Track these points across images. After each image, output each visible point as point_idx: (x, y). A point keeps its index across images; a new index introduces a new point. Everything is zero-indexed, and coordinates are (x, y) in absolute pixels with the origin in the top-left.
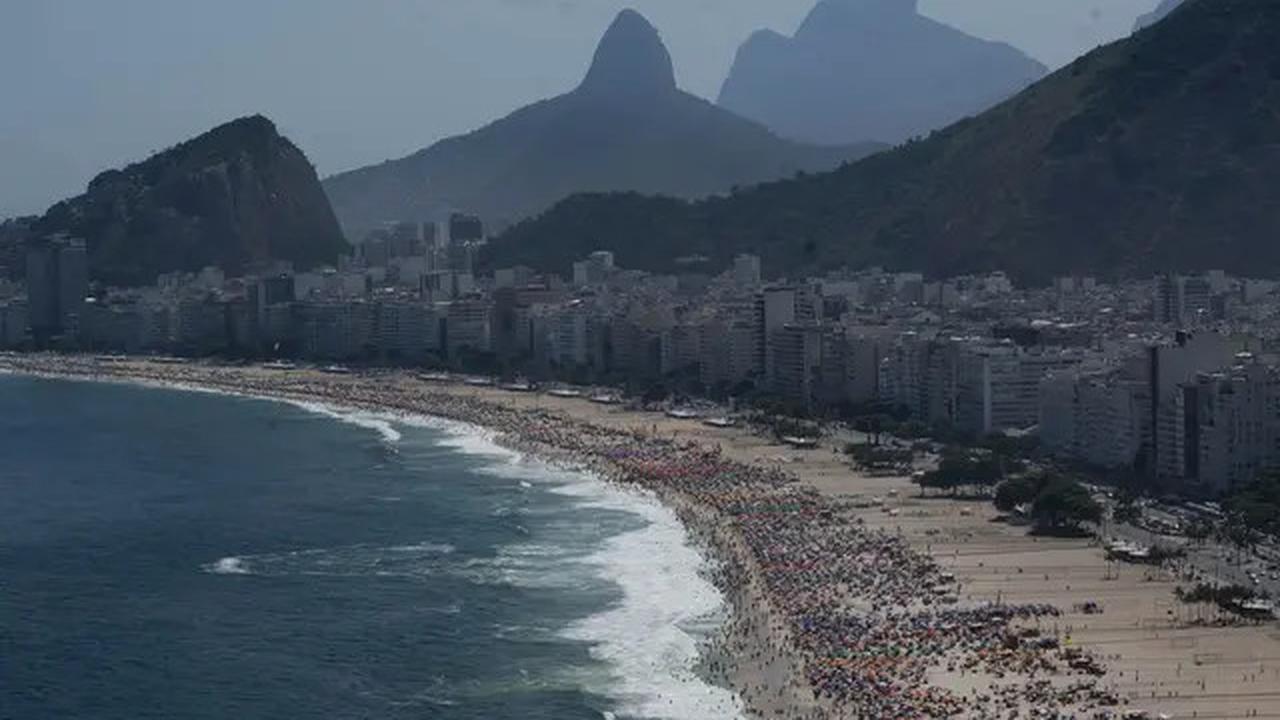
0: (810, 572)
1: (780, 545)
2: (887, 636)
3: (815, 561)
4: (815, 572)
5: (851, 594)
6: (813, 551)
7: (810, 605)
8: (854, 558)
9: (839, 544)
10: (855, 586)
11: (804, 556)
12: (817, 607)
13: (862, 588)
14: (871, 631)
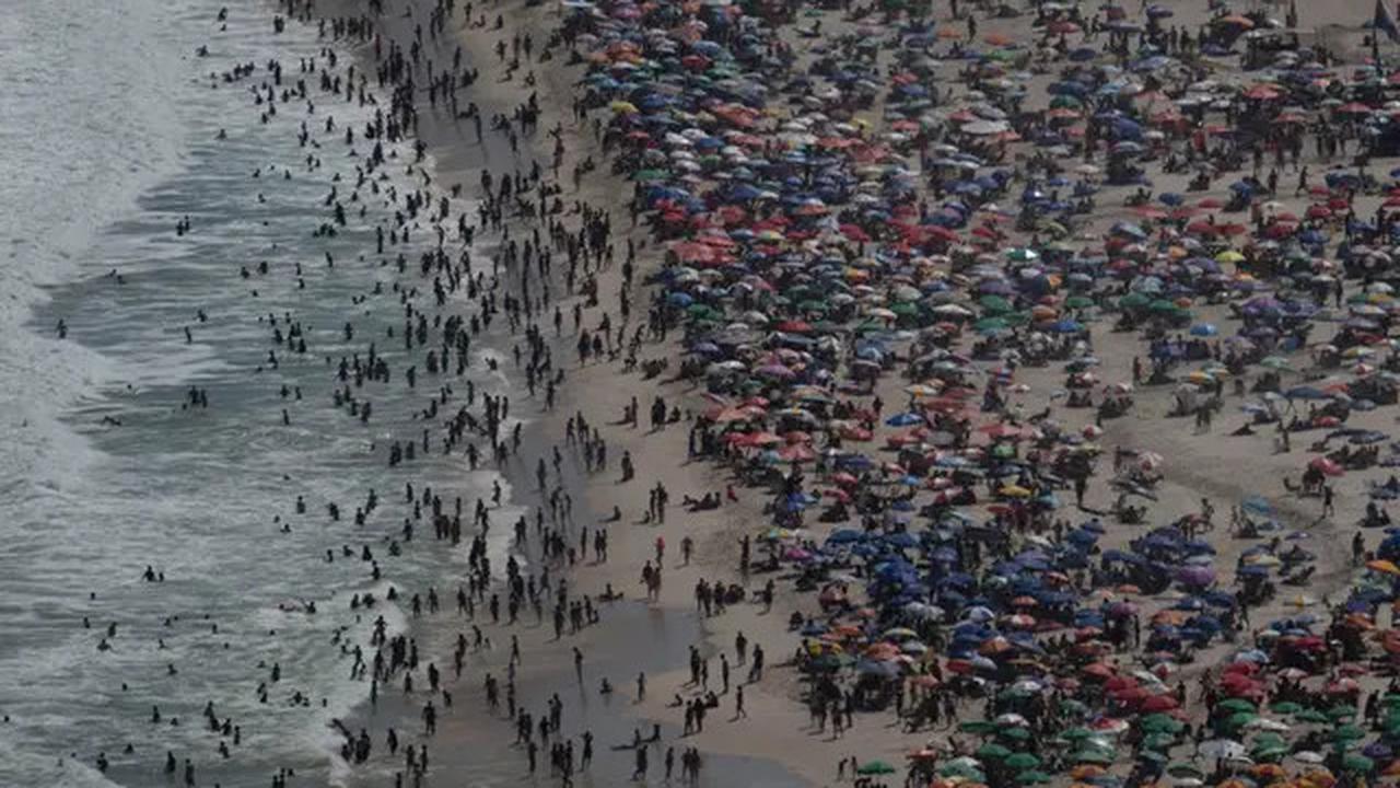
0: (937, 267)
1: (776, 107)
2: (1354, 650)
3: (974, 203)
4: (964, 264)
5: (1164, 400)
6: (969, 146)
7: (918, 465)
8: (1201, 184)
9: (1124, 102)
10: (1197, 352)
11: (912, 173)
12: (960, 478)
13: (1235, 365)
14: (1261, 619)
